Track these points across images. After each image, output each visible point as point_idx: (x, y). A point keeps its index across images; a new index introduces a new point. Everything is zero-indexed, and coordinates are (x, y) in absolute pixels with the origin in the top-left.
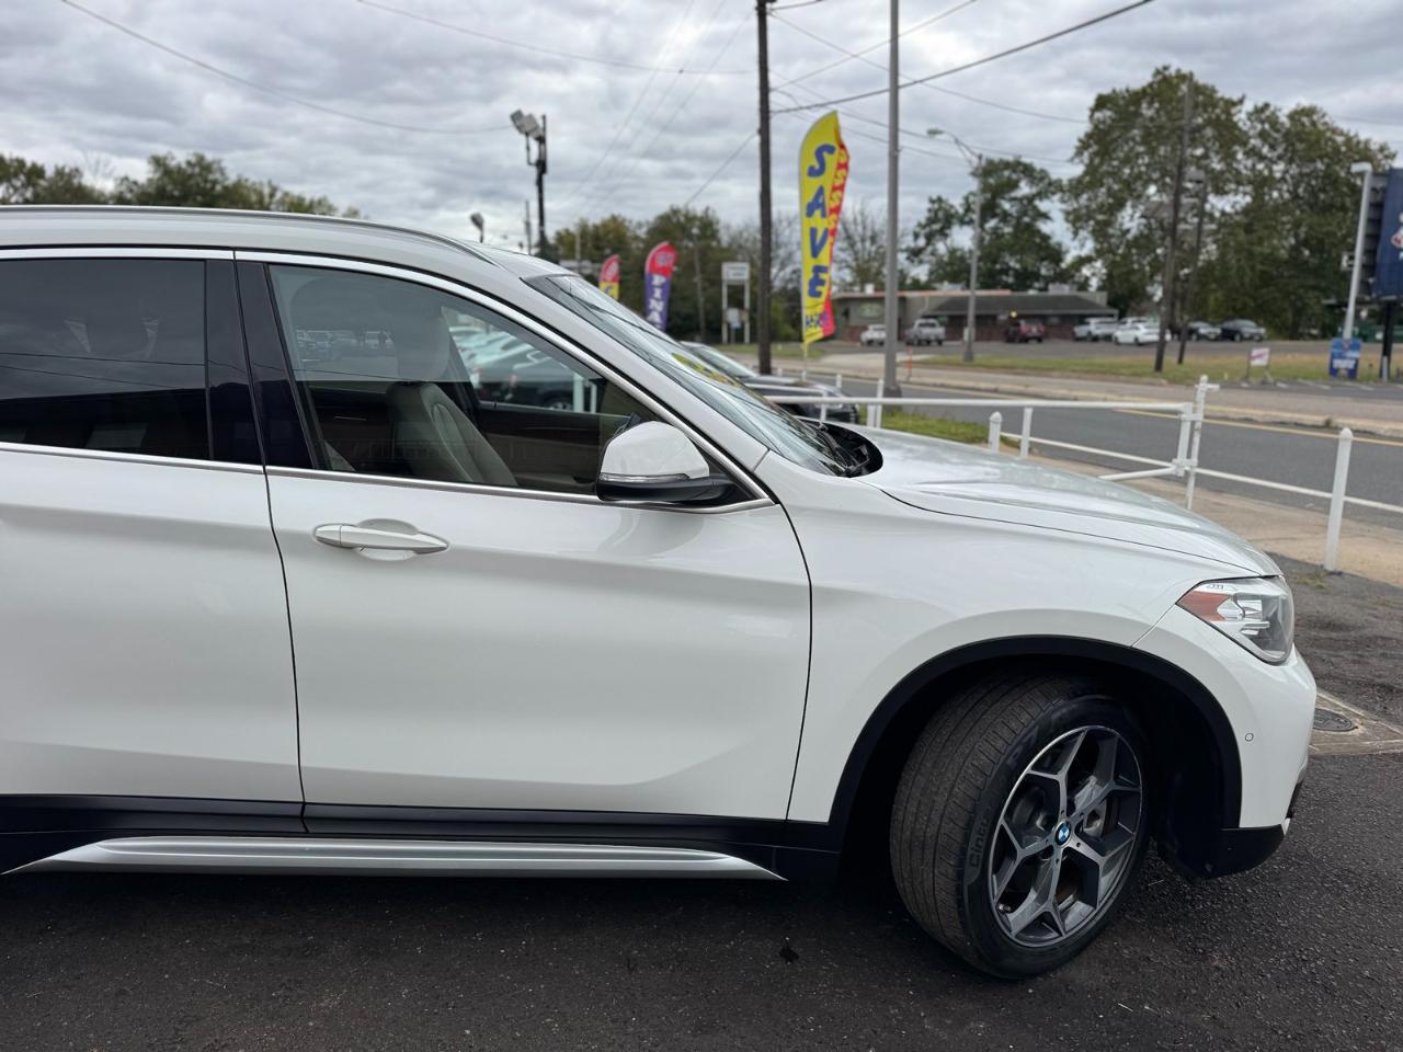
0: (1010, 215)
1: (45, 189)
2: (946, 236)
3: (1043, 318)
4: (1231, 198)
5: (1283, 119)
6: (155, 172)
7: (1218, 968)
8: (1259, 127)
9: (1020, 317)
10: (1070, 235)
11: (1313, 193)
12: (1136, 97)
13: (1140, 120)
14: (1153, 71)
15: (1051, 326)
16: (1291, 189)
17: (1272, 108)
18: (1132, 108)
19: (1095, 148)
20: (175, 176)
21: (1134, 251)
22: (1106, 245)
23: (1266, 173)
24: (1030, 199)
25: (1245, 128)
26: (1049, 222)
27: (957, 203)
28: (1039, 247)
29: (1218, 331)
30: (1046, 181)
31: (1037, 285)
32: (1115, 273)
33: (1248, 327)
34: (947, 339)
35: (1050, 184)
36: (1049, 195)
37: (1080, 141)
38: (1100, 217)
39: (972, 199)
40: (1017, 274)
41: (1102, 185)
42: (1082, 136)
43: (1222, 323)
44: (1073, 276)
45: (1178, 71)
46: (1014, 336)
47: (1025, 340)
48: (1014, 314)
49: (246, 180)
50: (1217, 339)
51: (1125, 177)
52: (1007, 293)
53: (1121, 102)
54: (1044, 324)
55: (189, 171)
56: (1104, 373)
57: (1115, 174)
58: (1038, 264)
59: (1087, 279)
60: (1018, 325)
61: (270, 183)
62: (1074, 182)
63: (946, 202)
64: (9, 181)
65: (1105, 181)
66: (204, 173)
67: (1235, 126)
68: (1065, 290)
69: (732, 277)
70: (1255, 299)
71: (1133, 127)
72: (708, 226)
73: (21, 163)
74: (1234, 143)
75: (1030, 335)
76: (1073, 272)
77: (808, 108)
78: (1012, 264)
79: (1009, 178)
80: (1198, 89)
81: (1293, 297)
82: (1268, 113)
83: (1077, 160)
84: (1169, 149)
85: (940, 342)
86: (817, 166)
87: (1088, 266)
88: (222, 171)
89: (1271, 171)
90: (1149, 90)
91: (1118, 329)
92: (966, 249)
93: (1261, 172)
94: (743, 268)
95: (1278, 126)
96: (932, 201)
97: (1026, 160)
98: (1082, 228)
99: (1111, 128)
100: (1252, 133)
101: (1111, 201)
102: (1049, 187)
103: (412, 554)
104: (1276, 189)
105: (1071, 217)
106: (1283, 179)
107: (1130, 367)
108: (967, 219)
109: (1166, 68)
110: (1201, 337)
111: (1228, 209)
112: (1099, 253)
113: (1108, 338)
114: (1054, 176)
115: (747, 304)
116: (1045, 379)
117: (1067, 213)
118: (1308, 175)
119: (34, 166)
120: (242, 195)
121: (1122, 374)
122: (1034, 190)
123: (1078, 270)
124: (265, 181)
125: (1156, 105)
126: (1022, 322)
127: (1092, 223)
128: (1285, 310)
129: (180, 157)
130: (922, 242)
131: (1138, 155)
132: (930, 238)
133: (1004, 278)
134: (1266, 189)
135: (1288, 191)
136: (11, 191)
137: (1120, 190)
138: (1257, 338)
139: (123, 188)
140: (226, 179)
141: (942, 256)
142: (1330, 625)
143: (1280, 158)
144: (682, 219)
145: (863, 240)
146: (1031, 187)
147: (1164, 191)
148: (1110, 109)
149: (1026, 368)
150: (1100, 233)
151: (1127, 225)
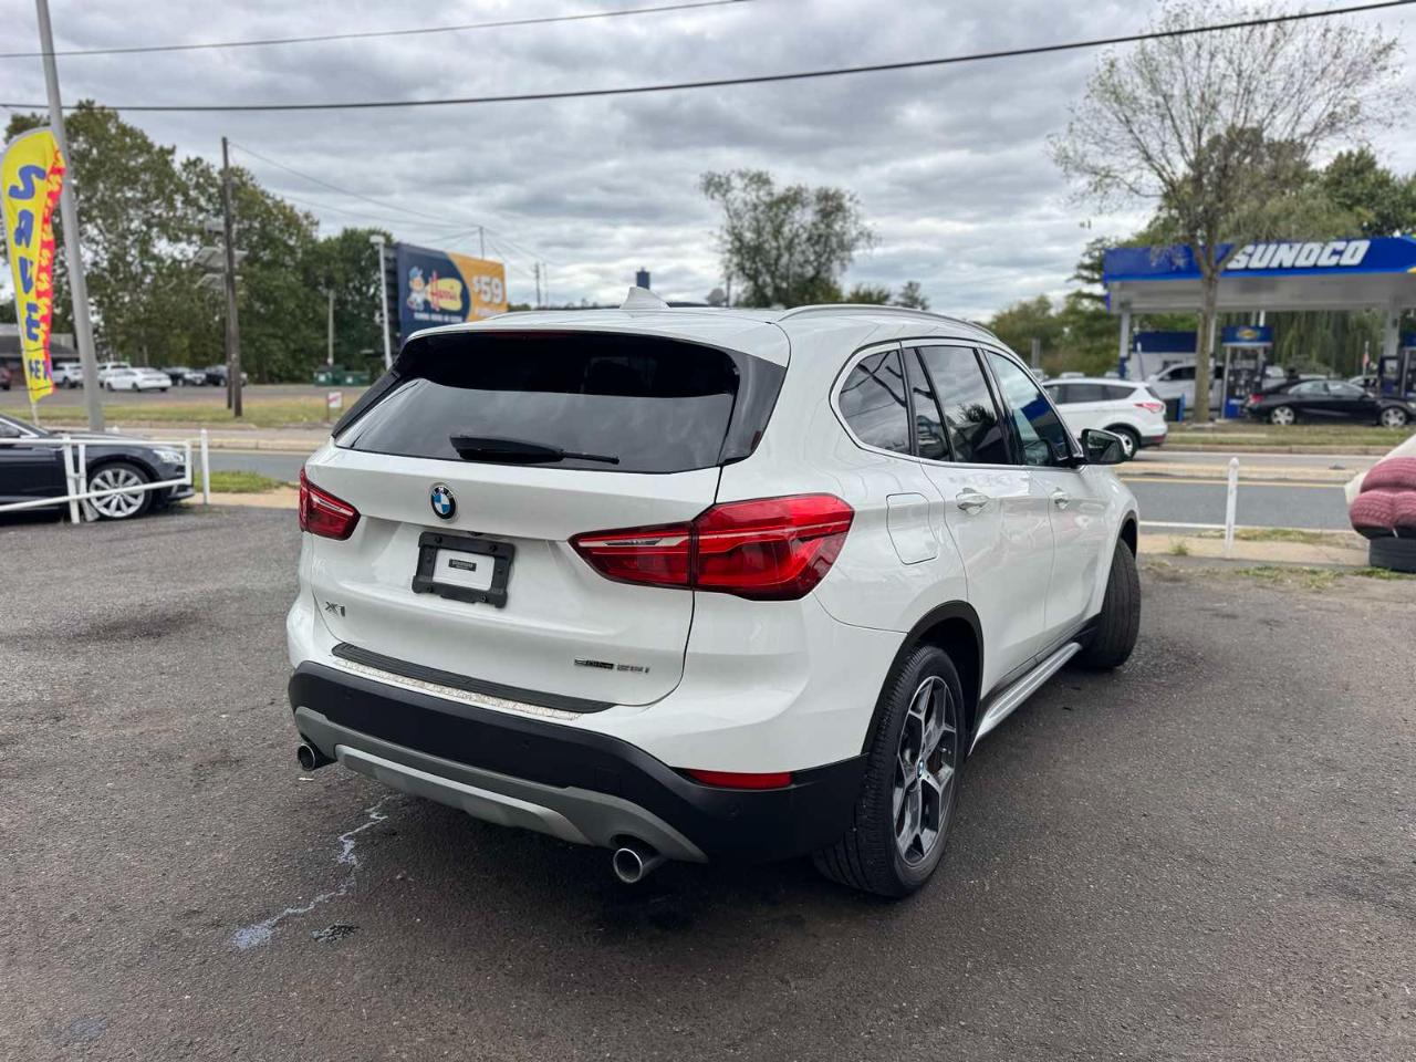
5: (215, 174)
8: (194, 178)
17: (204, 164)
25: (182, 178)
29: (203, 376)
45: (103, 107)
67: (173, 172)
74: (173, 190)
82: (200, 167)
86: (21, 188)
95: (212, 181)
100: (188, 184)
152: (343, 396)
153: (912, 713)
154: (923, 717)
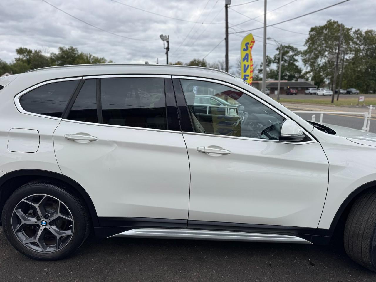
0: (287, 60)
1: (32, 56)
2: (269, 66)
3: (297, 88)
4: (349, 55)
5: (363, 33)
6: (60, 51)
8: (356, 36)
9: (290, 88)
10: (304, 66)
11: (372, 53)
12: (322, 28)
13: (323, 34)
14: (327, 21)
15: (299, 90)
16: (366, 52)
18: (321, 31)
19: (310, 42)
20: (65, 52)
21: (321, 70)
22: (314, 68)
23: (358, 48)
24: (293, 56)
25: (353, 36)
26: (298, 62)
27: (272, 57)
28: (295, 69)
29: (346, 91)
30: (297, 51)
31: (294, 79)
32: (316, 76)
33: (354, 90)
34: (271, 94)
35: (298, 52)
36: (298, 55)
37: (306, 40)
38: (312, 61)
39: (276, 56)
40: (289, 76)
41: (313, 52)
42: (307, 39)
43: (347, 89)
44: (304, 77)
45: (334, 21)
46: (288, 93)
47: (292, 94)
48: (288, 87)
49: (84, 53)
50: (345, 94)
51: (319, 50)
52: (286, 81)
53: (318, 29)
54: (297, 90)
55: (69, 51)
56: (317, 103)
57: (316, 49)
58: (294, 74)
59: (308, 78)
60: (290, 90)
61: (90, 54)
62: (305, 51)
63: (269, 57)
64: (23, 54)
65: (313, 51)
66: (73, 51)
67: (350, 35)
68: (303, 80)
70: (355, 83)
71: (321, 36)
73: (26, 49)
74: (350, 40)
75: (293, 93)
76: (304, 76)
77: (239, 33)
78: (288, 74)
79: (287, 50)
80: (339, 26)
81: (366, 82)
82: (359, 32)
83: (305, 45)
84: (331, 42)
86: (246, 48)
87: (309, 74)
88: (77, 51)
89: (360, 48)
90: (326, 26)
91: (318, 91)
92: (275, 70)
93: (357, 48)
95: (362, 35)
97: (291, 45)
98: (307, 64)
99: (315, 37)
100: (354, 37)
101: (315, 56)
102: (297, 52)
103: (221, 155)
104: (361, 53)
105: (304, 61)
106: (363, 50)
107: (324, 101)
108: (275, 61)
109: (330, 20)
110: (342, 93)
111: (348, 58)
112: (312, 71)
113: (315, 94)
114: (299, 50)
116: (301, 105)
117: (303, 60)
118: (371, 49)
119: (30, 50)
120: (82, 57)
121: (322, 104)
122: (294, 54)
123: (306, 75)
124: (88, 53)
125: (328, 30)
126: (291, 89)
127: (310, 62)
128: (364, 86)
129: (67, 47)
130: (262, 68)
131: (323, 44)
132: (265, 67)
133: (285, 77)
134: (359, 53)
135: (365, 53)
136: (24, 56)
137: (318, 53)
138: (357, 93)
139: (52, 56)
140: (79, 53)
141: (268, 72)
143: (362, 44)
144: (197, 62)
146: (293, 53)
147: (330, 53)
148: (315, 31)
149: (295, 102)
150: (312, 65)
151: (319, 63)
152: (365, 98)
153: (26, 201)
154: (37, 206)
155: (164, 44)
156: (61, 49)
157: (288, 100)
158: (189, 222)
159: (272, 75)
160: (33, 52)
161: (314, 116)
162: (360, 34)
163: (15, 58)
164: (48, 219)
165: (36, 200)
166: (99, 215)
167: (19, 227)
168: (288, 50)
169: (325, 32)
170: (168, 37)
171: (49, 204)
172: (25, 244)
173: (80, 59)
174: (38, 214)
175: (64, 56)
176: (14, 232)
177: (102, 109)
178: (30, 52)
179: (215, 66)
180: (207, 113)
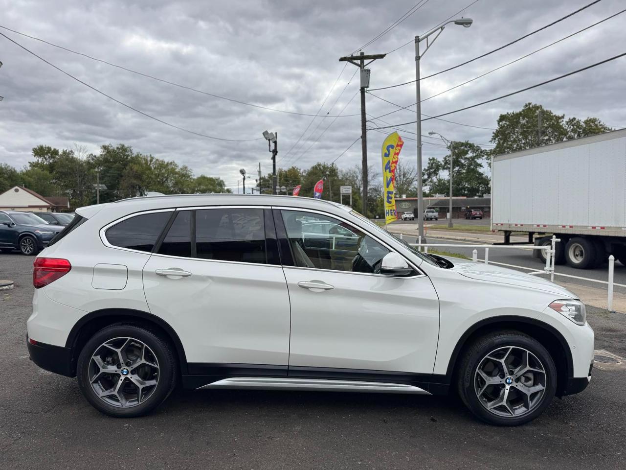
0: (465, 165)
1: (58, 159)
2: (437, 174)
3: (481, 209)
5: (582, 123)
6: (104, 151)
7: (571, 426)
12: (517, 116)
13: (520, 125)
14: (524, 105)
15: (485, 212)
17: (577, 120)
18: (516, 120)
19: (500, 137)
20: (112, 153)
24: (473, 158)
26: (482, 168)
27: (441, 159)
28: (478, 179)
31: (478, 194)
34: (440, 218)
35: (481, 152)
36: (481, 157)
39: (448, 158)
40: (469, 190)
42: (495, 132)
45: (535, 105)
47: (474, 218)
49: (141, 155)
52: (465, 198)
53: (511, 118)
55: (118, 151)
58: (478, 186)
62: (492, 151)
63: (436, 160)
64: (44, 156)
66: (124, 152)
67: (561, 127)
69: (344, 192)
71: (517, 128)
72: (333, 171)
73: (49, 149)
74: (562, 134)
75: (476, 216)
78: (467, 185)
79: (464, 150)
80: (543, 112)
82: (575, 122)
83: (493, 142)
84: (533, 137)
85: (436, 219)
86: (387, 153)
88: (131, 151)
90: (523, 113)
92: (446, 179)
94: (349, 188)
96: (430, 160)
97: (470, 142)
99: (507, 128)
102: (480, 153)
103: (324, 290)
108: (446, 167)
109: (530, 104)
114: (483, 149)
115: (351, 204)
116: (485, 235)
119: (55, 149)
120: (138, 161)
122: (475, 155)
124: (149, 155)
125: (526, 119)
129: (115, 145)
130: (426, 177)
131: (520, 139)
132: (429, 176)
133: (463, 191)
136: (44, 160)
139: (90, 158)
140: (133, 154)
141: (435, 183)
142: (611, 330)
144: (322, 168)
145: (400, 176)
146: (473, 153)
148: (506, 121)
149: (476, 230)
153: (106, 345)
154: (119, 351)
155: (270, 146)
156: (105, 147)
157: (467, 227)
158: (290, 368)
159: (441, 188)
160: (60, 152)
161: (475, 251)
162: (578, 124)
163: (29, 163)
164: (131, 367)
165: (117, 344)
166: (189, 360)
167: (95, 377)
168: (466, 149)
169: (523, 122)
170: (275, 135)
171: (130, 350)
172: (101, 397)
173: (135, 163)
174: (119, 361)
175: (110, 160)
176: (91, 382)
177: (197, 242)
178: (56, 152)
179: (351, 174)
180: (334, 248)
